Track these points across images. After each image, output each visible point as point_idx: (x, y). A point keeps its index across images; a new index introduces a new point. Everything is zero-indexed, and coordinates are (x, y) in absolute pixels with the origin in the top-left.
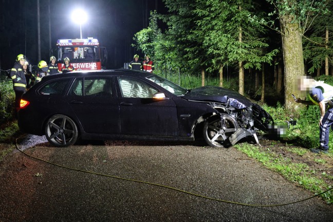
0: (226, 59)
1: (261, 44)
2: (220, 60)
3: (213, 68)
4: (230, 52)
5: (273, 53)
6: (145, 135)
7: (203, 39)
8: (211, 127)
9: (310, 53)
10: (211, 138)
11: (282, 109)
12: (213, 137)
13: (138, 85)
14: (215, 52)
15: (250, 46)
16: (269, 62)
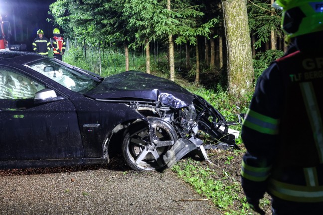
0: (153, 32)
1: (195, 13)
2: (145, 34)
3: (137, 44)
4: (157, 23)
5: (211, 23)
6: (28, 159)
7: (123, 7)
8: (134, 140)
9: (254, 23)
10: (136, 158)
11: (225, 94)
12: (138, 155)
13: (12, 77)
14: (139, 23)
15: (182, 15)
16: (206, 35)
